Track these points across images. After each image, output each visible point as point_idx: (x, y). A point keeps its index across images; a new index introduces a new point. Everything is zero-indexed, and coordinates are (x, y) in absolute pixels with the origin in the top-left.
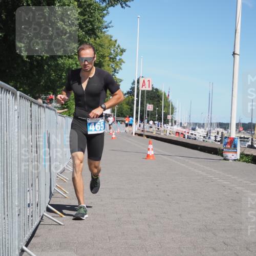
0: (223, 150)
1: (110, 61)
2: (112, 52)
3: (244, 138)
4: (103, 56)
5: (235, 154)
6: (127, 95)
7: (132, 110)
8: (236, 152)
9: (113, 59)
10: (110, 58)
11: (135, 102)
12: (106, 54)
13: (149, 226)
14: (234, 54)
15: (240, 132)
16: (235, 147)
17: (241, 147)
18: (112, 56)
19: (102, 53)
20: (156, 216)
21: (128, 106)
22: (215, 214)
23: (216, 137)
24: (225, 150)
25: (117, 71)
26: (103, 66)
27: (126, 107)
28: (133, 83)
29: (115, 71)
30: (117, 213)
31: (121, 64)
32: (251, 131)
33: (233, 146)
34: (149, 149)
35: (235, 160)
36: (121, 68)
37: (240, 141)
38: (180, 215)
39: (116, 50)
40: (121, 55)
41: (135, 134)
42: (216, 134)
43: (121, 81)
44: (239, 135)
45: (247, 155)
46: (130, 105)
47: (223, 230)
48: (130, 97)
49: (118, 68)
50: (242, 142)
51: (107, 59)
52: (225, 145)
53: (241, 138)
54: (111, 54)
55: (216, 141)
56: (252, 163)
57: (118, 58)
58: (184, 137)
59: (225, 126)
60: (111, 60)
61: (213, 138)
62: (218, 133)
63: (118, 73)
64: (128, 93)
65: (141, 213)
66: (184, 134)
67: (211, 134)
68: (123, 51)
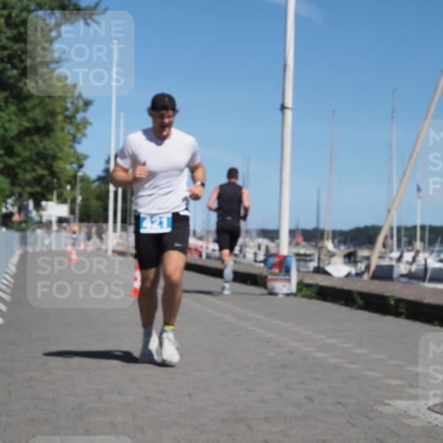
0: (266, 277)
1: (64, 121)
2: (69, 105)
3: (305, 255)
4: (53, 114)
5: (287, 284)
6: (97, 183)
7: (106, 209)
8: (289, 281)
9: (70, 119)
10: (66, 117)
11: (111, 196)
12: (58, 110)
13: (134, 416)
14: (283, 108)
15: (298, 244)
16: (288, 271)
17: (298, 271)
18: (68, 113)
19: (50, 108)
20: (147, 399)
21: (100, 203)
22: (250, 391)
23: (255, 254)
24: (270, 277)
25: (77, 139)
26: (53, 131)
27: (95, 204)
28: (108, 162)
29: (74, 139)
30: (76, 395)
31: (85, 128)
32: (317, 243)
33: (284, 270)
34: (136, 279)
35: (288, 295)
36: (85, 135)
37: (298, 260)
38: (190, 395)
39: (76, 102)
40: (85, 111)
41: (114, 252)
42: (256, 250)
43: (86, 157)
44: (296, 250)
45: (309, 286)
46: (103, 201)
47: (266, 419)
48: (102, 186)
49: (79, 135)
50: (302, 263)
51: (60, 118)
52: (271, 268)
53: (298, 255)
54: (66, 109)
55: (255, 261)
56: (317, 299)
57: (79, 116)
58: (201, 256)
59: (272, 235)
60: (68, 120)
61: (250, 256)
62: (259, 247)
63: (79, 143)
64: (100, 179)
65: (120, 393)
66: (200, 249)
67: (248, 250)
68: (87, 104)
